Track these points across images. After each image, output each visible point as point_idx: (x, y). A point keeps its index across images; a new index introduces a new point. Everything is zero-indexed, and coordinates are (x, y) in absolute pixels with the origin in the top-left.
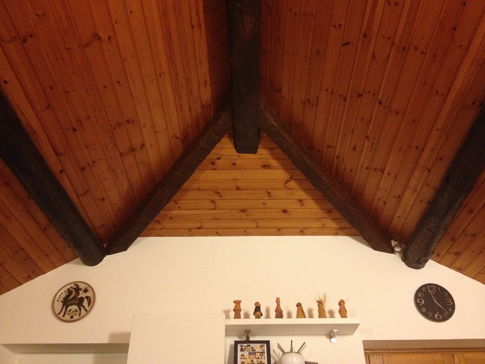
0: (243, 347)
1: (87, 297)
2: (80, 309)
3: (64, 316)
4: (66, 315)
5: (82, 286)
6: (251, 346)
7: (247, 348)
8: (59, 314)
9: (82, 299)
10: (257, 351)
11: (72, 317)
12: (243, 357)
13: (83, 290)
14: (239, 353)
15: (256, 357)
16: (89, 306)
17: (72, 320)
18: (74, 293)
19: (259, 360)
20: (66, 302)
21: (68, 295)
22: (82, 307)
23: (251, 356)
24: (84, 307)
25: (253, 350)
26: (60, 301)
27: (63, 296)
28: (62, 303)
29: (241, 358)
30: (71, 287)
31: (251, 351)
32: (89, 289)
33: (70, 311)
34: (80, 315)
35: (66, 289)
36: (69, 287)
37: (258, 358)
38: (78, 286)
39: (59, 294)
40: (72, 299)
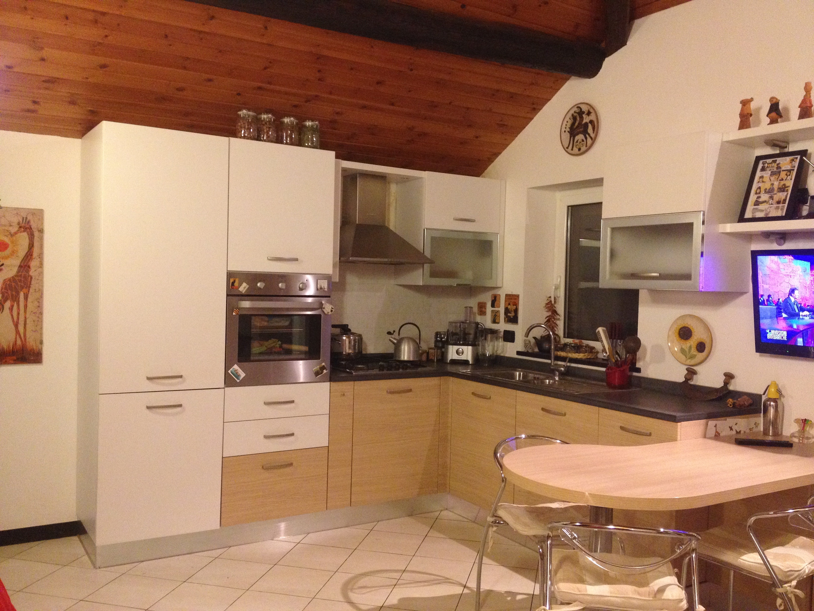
0: (766, 165)
1: (591, 122)
2: (586, 138)
3: (572, 150)
4: (575, 148)
5: (585, 108)
6: (778, 162)
7: (770, 165)
8: (567, 148)
9: (586, 125)
10: (783, 168)
11: (579, 149)
12: (761, 179)
13: (586, 113)
14: (758, 174)
15: (780, 178)
16: (593, 133)
17: (581, 153)
18: (578, 119)
19: (782, 183)
20: (573, 132)
21: (573, 122)
22: (587, 136)
23: (772, 178)
24: (589, 135)
25: (779, 167)
26: (567, 131)
27: (569, 125)
28: (569, 135)
29: (759, 182)
30: (575, 112)
31: (775, 170)
32: (591, 110)
33: (577, 142)
34: (586, 146)
35: (570, 115)
36: (572, 112)
37: (782, 180)
38: (581, 109)
39: (565, 123)
40: (578, 127)
